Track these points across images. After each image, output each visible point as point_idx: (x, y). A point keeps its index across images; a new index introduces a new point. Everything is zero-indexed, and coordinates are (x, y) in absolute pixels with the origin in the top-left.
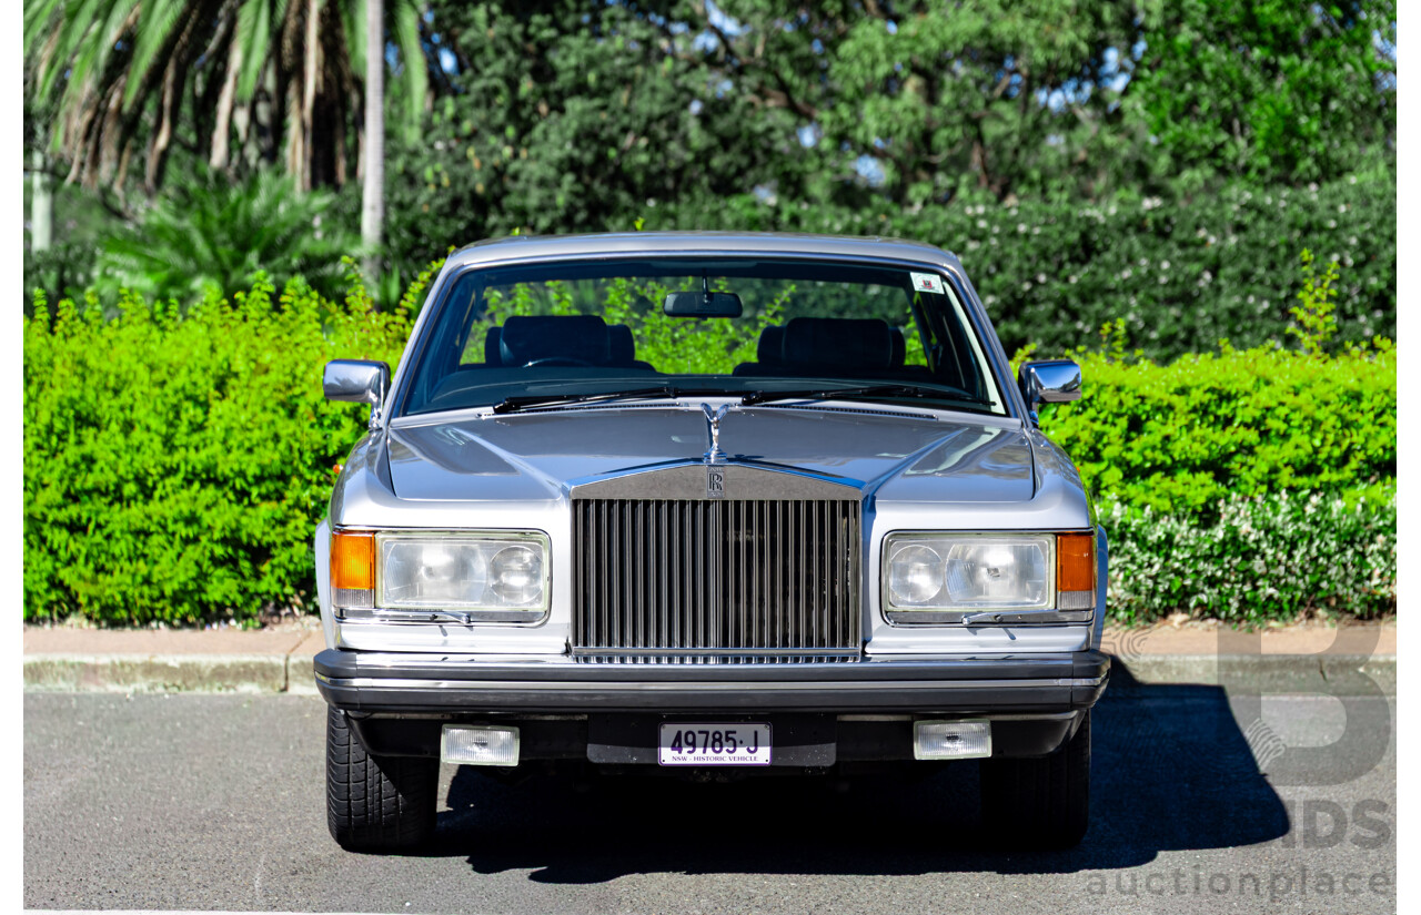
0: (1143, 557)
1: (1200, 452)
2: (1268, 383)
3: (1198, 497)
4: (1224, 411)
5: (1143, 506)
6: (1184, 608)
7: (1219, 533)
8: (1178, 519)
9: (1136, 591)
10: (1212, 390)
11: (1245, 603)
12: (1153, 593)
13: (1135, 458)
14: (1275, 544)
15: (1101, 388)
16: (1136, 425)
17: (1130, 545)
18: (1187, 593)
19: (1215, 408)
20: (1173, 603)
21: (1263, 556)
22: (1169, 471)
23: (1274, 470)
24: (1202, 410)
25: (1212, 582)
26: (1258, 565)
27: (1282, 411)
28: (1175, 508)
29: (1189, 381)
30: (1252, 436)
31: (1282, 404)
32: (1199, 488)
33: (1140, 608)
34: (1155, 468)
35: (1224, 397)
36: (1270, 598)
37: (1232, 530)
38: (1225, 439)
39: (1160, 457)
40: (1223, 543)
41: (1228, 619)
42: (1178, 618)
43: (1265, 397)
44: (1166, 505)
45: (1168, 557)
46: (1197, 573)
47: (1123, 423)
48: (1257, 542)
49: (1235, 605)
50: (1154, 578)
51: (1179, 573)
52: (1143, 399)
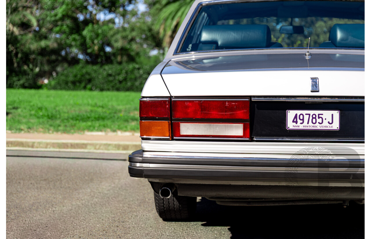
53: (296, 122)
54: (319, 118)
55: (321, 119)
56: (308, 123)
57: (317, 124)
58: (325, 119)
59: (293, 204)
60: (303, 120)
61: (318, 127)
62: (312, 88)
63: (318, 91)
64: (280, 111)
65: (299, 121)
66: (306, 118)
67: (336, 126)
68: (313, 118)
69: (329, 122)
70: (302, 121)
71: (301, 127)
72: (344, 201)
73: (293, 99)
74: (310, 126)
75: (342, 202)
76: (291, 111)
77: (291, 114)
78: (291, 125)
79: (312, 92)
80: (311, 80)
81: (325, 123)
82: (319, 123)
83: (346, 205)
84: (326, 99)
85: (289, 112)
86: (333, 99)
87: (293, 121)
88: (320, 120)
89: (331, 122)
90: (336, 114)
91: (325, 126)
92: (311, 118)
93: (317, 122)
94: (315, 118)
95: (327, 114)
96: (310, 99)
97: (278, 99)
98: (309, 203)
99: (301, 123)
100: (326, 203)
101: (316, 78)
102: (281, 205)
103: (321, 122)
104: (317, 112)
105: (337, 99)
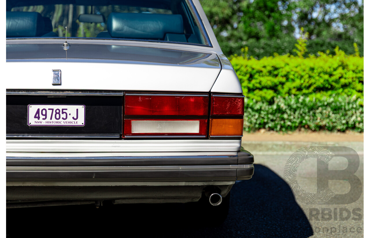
0: (253, 113)
1: (269, 84)
2: (288, 64)
3: (269, 97)
4: (276, 73)
5: (253, 99)
6: (264, 128)
7: (275, 107)
8: (263, 103)
9: (251, 123)
10: (273, 67)
11: (282, 127)
12: (256, 123)
13: (251, 86)
14: (290, 110)
15: (242, 66)
16: (251, 77)
17: (250, 110)
18: (265, 123)
19: (274, 72)
20: (261, 126)
21: (287, 113)
22: (261, 89)
23: (290, 90)
24: (270, 72)
25: (272, 120)
26: (285, 116)
27: (292, 73)
28: (262, 100)
29: (266, 64)
30: (284, 80)
31: (292, 71)
32: (269, 94)
33: (252, 128)
34: (257, 88)
35: (276, 69)
36: (289, 126)
37: (278, 106)
38: (276, 80)
39: (258, 85)
40: (276, 110)
41: (277, 131)
42: (262, 131)
43: (287, 69)
44: (259, 99)
45: (260, 113)
46: (268, 118)
47: (248, 76)
48: (286, 109)
49: (279, 127)
50: (256, 120)
51: (263, 118)
52: (253, 69)
53: (39, 118)
54: (63, 113)
55: (65, 114)
56: (51, 119)
57: (61, 120)
58: (70, 114)
59: (43, 206)
60: (46, 115)
61: (62, 123)
62: (53, 81)
63: (60, 85)
64: (21, 106)
65: (42, 117)
66: (49, 113)
67: (81, 121)
68: (56, 113)
69: (73, 118)
70: (44, 117)
71: (44, 123)
72: (96, 201)
73: (33, 93)
74: (54, 122)
75: (94, 202)
76: (32, 106)
77: (33, 109)
78: (32, 121)
79: (53, 85)
80: (53, 73)
81: (70, 119)
82: (63, 118)
83: (98, 206)
84: (70, 92)
85: (31, 107)
86: (76, 93)
87: (35, 117)
88: (64, 116)
89: (75, 117)
90: (81, 109)
91: (70, 122)
92: (54, 113)
93: (61, 117)
94: (59, 113)
95: (71, 109)
96: (52, 92)
97: (17, 93)
98: (61, 205)
99: (43, 119)
100: (79, 204)
101: (58, 71)
102: (30, 206)
103: (65, 118)
104: (61, 107)
105: (80, 93)
